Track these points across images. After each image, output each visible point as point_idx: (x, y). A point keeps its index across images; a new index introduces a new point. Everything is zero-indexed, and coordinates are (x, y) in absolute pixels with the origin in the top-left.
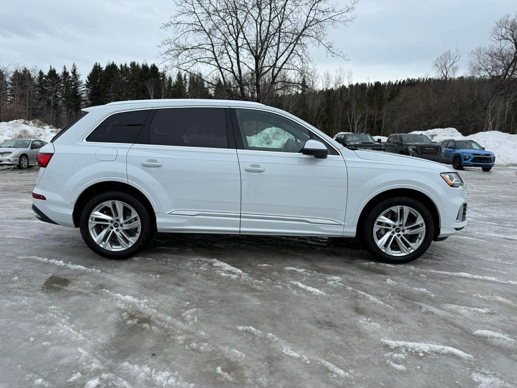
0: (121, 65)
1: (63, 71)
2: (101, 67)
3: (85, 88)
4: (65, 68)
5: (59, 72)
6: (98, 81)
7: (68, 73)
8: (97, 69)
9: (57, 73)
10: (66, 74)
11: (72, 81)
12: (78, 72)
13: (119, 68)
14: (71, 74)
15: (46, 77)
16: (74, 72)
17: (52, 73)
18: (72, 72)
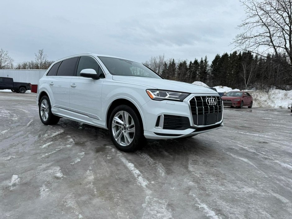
0: (231, 54)
1: (201, 60)
2: (220, 56)
3: (210, 68)
4: (202, 59)
5: (199, 61)
6: (217, 64)
7: (203, 61)
8: (217, 57)
9: (198, 61)
10: (202, 61)
11: (204, 65)
12: (207, 60)
13: (229, 55)
14: (204, 62)
15: (193, 64)
16: (205, 61)
17: (196, 62)
18: (205, 60)
